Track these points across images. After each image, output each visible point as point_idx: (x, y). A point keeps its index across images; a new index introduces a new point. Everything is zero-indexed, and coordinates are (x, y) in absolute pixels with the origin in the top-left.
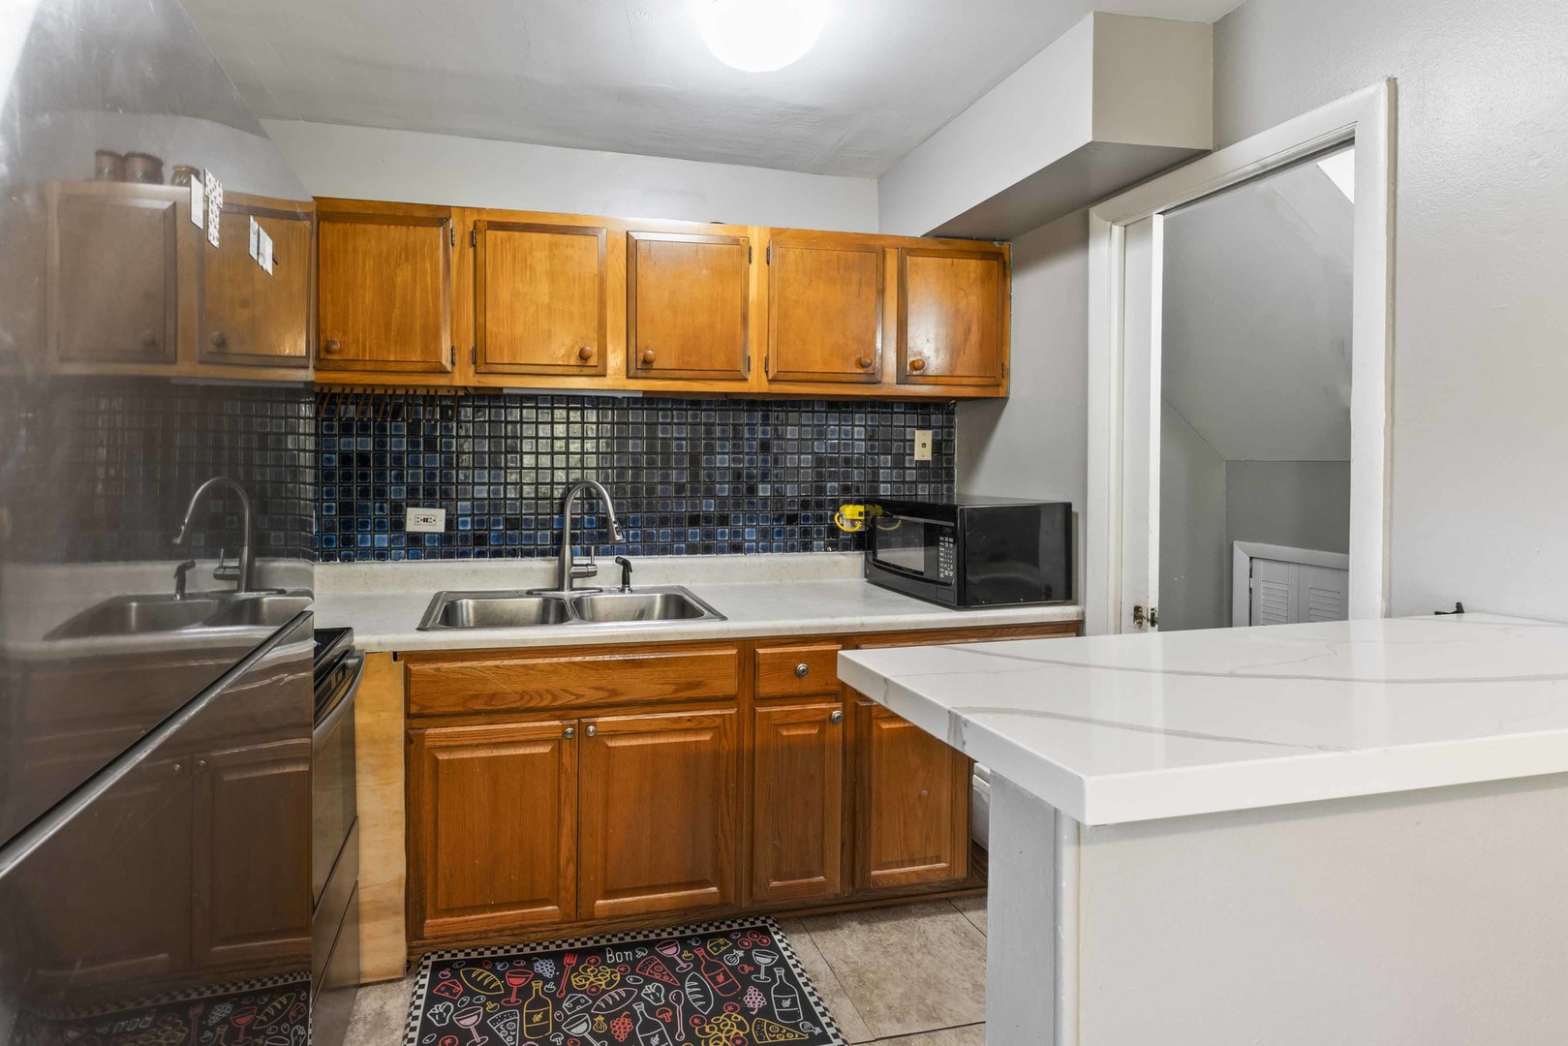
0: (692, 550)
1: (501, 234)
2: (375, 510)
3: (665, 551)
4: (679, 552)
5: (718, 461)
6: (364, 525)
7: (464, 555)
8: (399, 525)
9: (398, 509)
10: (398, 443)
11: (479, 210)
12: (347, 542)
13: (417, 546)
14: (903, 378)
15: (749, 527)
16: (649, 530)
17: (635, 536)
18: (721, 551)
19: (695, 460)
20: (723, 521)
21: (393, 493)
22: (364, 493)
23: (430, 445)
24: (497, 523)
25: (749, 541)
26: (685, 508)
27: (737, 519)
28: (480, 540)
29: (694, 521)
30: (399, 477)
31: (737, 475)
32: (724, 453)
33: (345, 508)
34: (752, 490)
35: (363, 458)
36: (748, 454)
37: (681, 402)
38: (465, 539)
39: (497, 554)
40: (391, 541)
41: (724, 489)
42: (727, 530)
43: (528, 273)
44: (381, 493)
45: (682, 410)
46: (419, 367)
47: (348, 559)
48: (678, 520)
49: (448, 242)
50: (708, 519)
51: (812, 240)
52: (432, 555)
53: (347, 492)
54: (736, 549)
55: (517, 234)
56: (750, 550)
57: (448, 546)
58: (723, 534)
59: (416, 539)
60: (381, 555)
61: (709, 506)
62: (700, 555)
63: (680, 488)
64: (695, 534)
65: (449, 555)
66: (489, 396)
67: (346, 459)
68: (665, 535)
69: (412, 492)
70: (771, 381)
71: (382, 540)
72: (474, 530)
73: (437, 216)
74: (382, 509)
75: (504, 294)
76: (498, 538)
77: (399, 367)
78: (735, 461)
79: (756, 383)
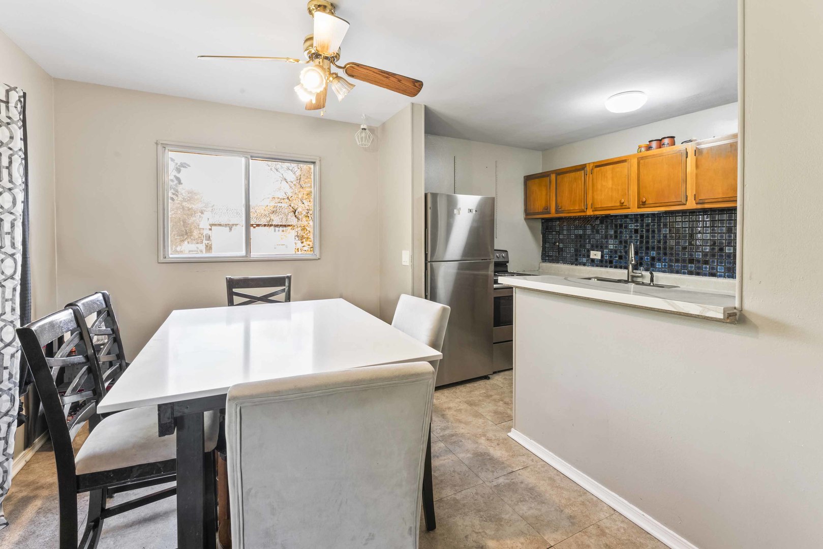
0: (691, 273)
1: (598, 169)
2: (584, 252)
3: (678, 272)
4: (684, 273)
6: (580, 255)
7: (606, 267)
8: (589, 256)
9: (589, 251)
10: (589, 232)
11: (594, 163)
12: (577, 260)
13: (593, 262)
15: (720, 266)
16: (671, 264)
17: (665, 265)
18: (705, 275)
20: (706, 262)
21: (588, 246)
22: (581, 246)
23: (598, 232)
24: (616, 257)
25: (720, 272)
26: (687, 256)
27: (713, 262)
28: (611, 262)
29: (691, 261)
30: (589, 242)
31: (714, 243)
32: (707, 233)
33: (576, 250)
34: (721, 250)
35: (581, 236)
37: (694, 212)
38: (606, 262)
39: (616, 267)
40: (587, 260)
41: (707, 249)
42: (708, 266)
43: (606, 179)
44: (584, 246)
45: (687, 216)
46: (578, 211)
47: (576, 265)
48: (684, 261)
49: (585, 174)
50: (698, 261)
52: (597, 266)
53: (576, 246)
54: (713, 275)
55: (602, 168)
56: (720, 276)
57: (602, 263)
58: (706, 268)
59: (593, 260)
60: (584, 265)
61: (699, 256)
62: (694, 276)
63: (684, 248)
64: (692, 267)
65: (602, 266)
67: (576, 236)
68: (677, 266)
69: (592, 246)
70: (697, 203)
71: (584, 260)
72: (609, 259)
73: (582, 167)
74: (584, 251)
75: (599, 187)
76: (616, 262)
77: (573, 211)
78: (712, 236)
79: (691, 205)
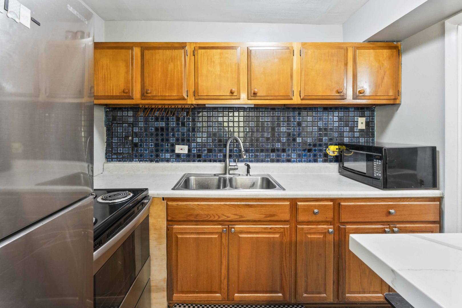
0: (272, 161)
1: (203, 51)
2: (166, 146)
3: (262, 161)
4: (268, 161)
5: (281, 129)
6: (162, 150)
7: (194, 161)
8: (173, 151)
9: (173, 145)
10: (173, 124)
11: (196, 43)
12: (157, 156)
13: (179, 158)
14: (355, 97)
15: (293, 153)
16: (257, 154)
17: (252, 156)
18: (283, 161)
19: (273, 129)
20: (284, 151)
21: (172, 140)
22: (162, 140)
23: (183, 124)
24: (205, 150)
25: (293, 158)
26: (269, 146)
27: (289, 150)
28: (199, 156)
29: (273, 151)
30: (173, 135)
31: (289, 134)
32: (284, 127)
33: (157, 145)
34: (294, 140)
35: (162, 129)
36: (293, 127)
37: (268, 108)
38: (194, 156)
39: (205, 161)
40: (171, 156)
41: (284, 140)
42: (285, 154)
43: (212, 64)
44: (167, 140)
45: (269, 111)
46: (176, 98)
47: (157, 161)
48: (267, 150)
49: (186, 54)
50: (278, 150)
51: (317, 46)
52: (184, 161)
53: (157, 140)
54: (289, 161)
55: (209, 50)
56: (294, 161)
57: (189, 158)
58: (284, 155)
59: (178, 155)
60: (168, 161)
61: (278, 146)
62: (275, 163)
63: (268, 139)
64: (273, 155)
65: (189, 161)
66: (202, 108)
67: (157, 129)
68: (262, 156)
69: (177, 140)
70: (302, 99)
71: (168, 156)
72: (197, 153)
73: (182, 46)
74: (168, 145)
75: (204, 71)
76: (205, 156)
77: (169, 98)
78: (288, 129)
79: (296, 100)
